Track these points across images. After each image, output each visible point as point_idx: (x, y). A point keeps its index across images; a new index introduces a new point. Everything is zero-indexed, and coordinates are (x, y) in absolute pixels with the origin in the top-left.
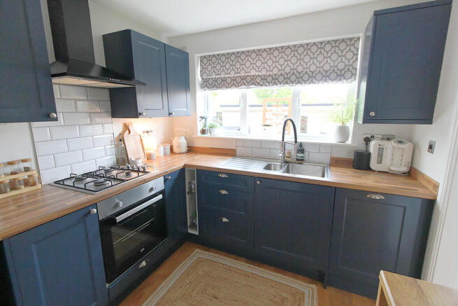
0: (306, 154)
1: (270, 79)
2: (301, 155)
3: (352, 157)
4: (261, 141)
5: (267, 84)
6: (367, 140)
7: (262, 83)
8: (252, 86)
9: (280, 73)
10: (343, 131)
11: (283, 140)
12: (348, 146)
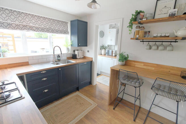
0: (61, 57)
1: (40, 29)
2: (60, 58)
3: (72, 56)
4: (42, 56)
5: (39, 31)
6: (74, 51)
7: (37, 30)
8: (31, 31)
9: (45, 27)
10: (68, 49)
11: (54, 54)
12: (69, 54)
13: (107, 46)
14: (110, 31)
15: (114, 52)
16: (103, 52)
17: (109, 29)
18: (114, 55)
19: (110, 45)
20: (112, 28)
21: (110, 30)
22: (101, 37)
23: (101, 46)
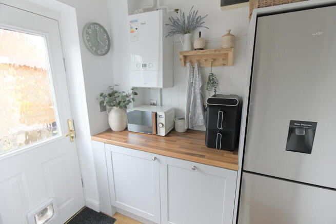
13: (130, 92)
14: (134, 26)
15: (162, 120)
16: (114, 118)
17: (131, 12)
18: (162, 132)
19: (144, 89)
20: (141, 10)
21: (133, 17)
22: (96, 54)
23: (101, 95)
